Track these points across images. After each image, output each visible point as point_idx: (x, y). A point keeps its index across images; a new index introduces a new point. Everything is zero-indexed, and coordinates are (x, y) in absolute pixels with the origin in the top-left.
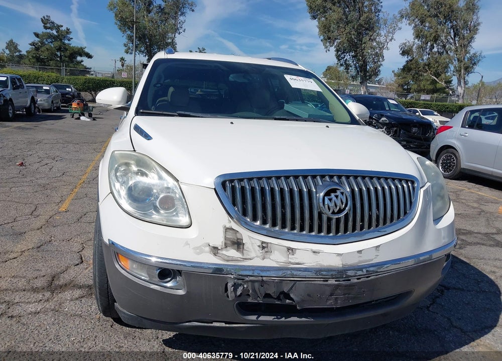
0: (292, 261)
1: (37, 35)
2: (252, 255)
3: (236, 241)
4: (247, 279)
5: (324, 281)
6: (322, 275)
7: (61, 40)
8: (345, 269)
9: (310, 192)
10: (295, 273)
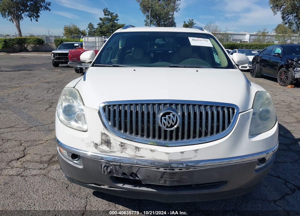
0: (138, 155)
1: (101, 19)
2: (115, 150)
3: (107, 141)
4: (111, 163)
5: (157, 169)
6: (155, 165)
7: (113, 21)
8: (171, 162)
9: (154, 114)
10: (139, 162)
